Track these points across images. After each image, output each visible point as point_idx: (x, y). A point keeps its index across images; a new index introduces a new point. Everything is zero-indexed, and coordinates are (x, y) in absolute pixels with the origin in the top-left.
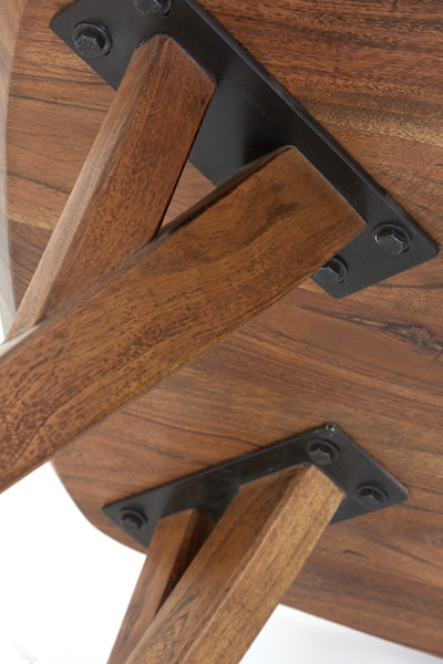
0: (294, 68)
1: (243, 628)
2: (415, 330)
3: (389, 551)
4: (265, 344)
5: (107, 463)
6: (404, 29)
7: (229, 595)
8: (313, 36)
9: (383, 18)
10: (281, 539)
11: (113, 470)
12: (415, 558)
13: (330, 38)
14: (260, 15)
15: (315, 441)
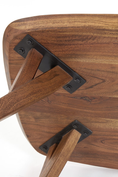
0: (55, 51)
1: (64, 160)
2: (86, 98)
3: (92, 146)
4: (61, 106)
5: (38, 137)
6: (72, 41)
7: (61, 154)
8: (57, 45)
9: (68, 40)
10: (70, 143)
11: (39, 138)
12: (97, 146)
13: (60, 45)
14: (48, 42)
15: (74, 124)
